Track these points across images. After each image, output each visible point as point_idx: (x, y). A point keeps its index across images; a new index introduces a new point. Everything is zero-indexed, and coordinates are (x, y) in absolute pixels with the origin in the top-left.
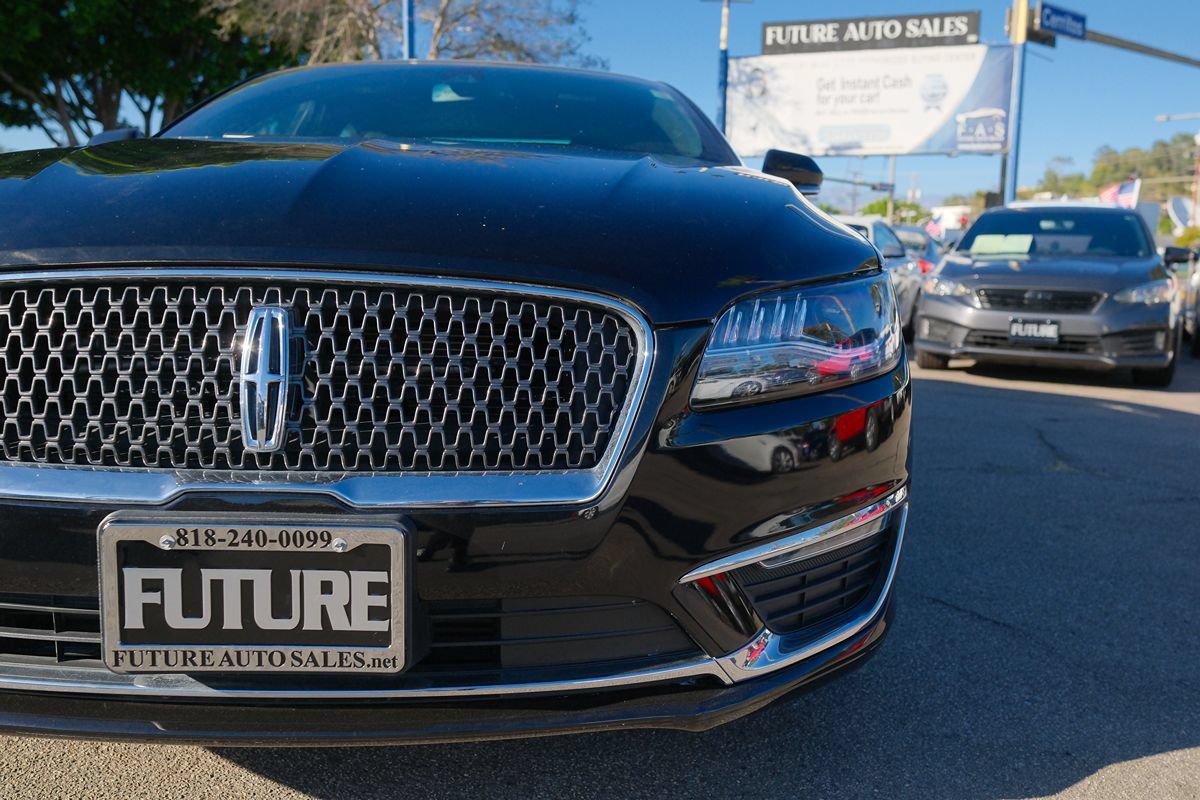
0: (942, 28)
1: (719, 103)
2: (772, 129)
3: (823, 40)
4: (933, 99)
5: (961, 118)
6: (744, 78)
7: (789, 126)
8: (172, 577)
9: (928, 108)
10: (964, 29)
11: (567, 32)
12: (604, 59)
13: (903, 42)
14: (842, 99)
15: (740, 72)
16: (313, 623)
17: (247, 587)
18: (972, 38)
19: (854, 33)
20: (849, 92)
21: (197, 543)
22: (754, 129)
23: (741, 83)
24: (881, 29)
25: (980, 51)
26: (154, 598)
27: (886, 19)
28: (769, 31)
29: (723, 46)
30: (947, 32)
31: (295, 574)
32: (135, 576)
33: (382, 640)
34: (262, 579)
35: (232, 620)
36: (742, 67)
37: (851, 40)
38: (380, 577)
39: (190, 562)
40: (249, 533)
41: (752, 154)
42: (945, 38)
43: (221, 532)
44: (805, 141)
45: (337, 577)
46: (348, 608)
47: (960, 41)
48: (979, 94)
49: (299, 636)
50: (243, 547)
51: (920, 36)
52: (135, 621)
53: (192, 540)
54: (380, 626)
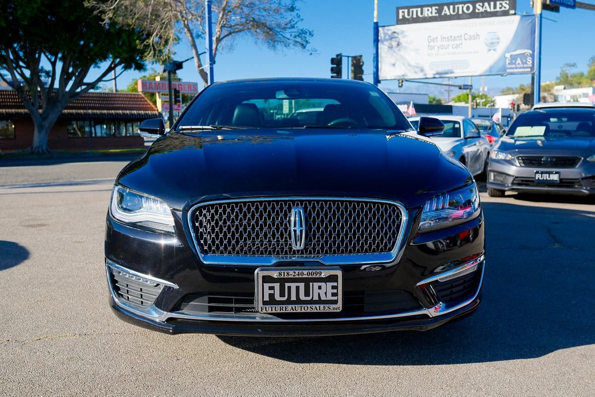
0: (495, 7)
1: (374, 51)
2: (404, 64)
3: (430, 15)
4: (492, 45)
5: (508, 55)
6: (387, 37)
7: (413, 63)
8: (277, 286)
9: (490, 50)
10: (508, 7)
11: (289, 16)
12: (311, 30)
13: (474, 15)
14: (441, 47)
15: (385, 34)
16: (316, 298)
17: (298, 288)
18: (512, 12)
19: (446, 11)
20: (445, 43)
21: (284, 276)
22: (394, 65)
23: (387, 40)
24: (461, 8)
25: (517, 18)
26: (272, 292)
27: (464, 3)
28: (401, 11)
29: (375, 21)
30: (498, 9)
31: (311, 284)
32: (267, 285)
33: (336, 302)
34: (302, 286)
35: (293, 298)
36: (386, 31)
37: (445, 14)
38: (335, 284)
39: (282, 281)
40: (299, 272)
41: (393, 78)
42: (497, 12)
43: (291, 272)
44: (422, 70)
45: (323, 284)
46: (326, 293)
47: (505, 13)
48: (517, 42)
49: (312, 302)
50: (297, 276)
51: (483, 11)
52: (267, 298)
53: (283, 275)
54: (335, 298)
